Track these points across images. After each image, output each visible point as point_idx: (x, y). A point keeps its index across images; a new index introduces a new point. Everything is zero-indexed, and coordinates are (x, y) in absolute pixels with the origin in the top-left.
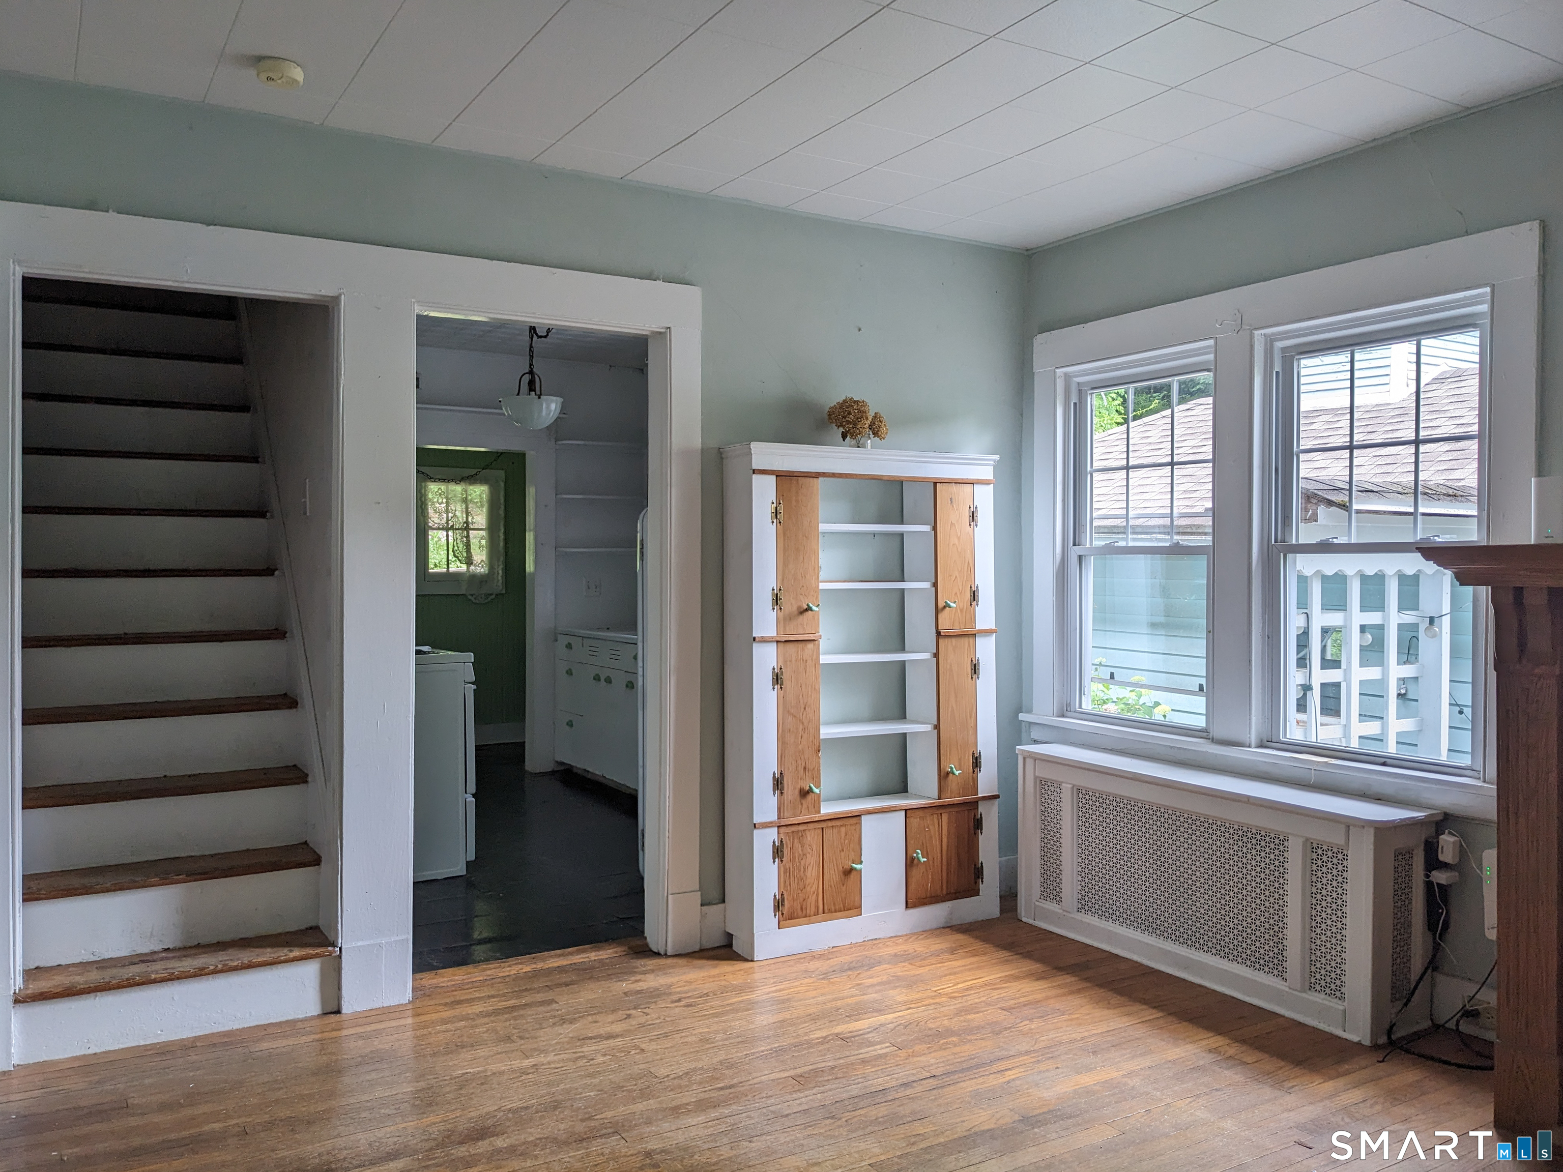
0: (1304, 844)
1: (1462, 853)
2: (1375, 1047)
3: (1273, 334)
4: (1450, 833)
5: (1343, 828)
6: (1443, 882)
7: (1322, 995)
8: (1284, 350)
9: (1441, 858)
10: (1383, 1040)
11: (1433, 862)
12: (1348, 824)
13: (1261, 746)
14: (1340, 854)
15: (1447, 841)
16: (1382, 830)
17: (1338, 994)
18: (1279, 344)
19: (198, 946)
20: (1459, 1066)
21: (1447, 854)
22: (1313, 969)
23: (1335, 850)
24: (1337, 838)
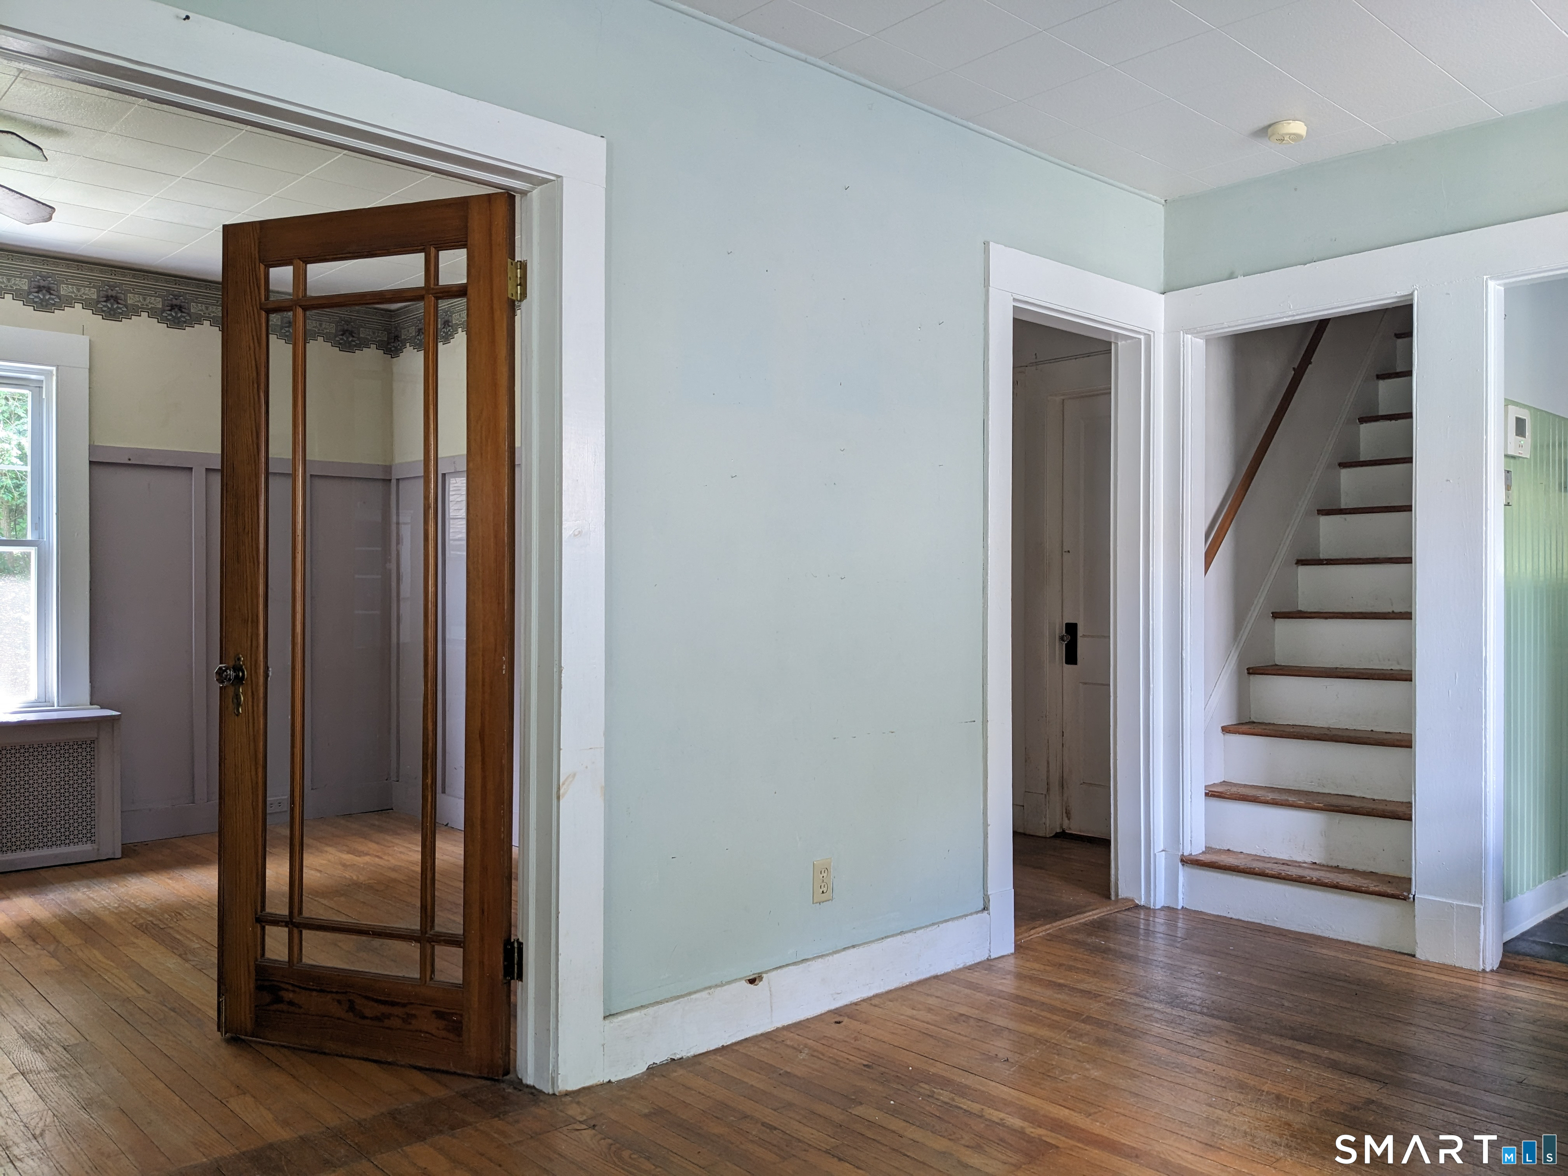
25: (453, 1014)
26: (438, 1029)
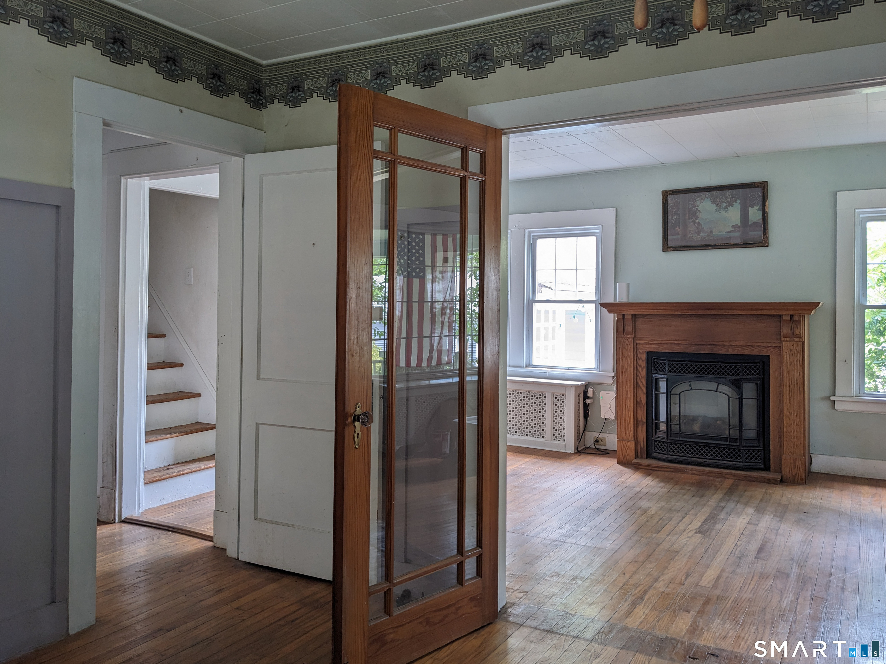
0: (552, 394)
1: (594, 393)
2: (575, 453)
3: (531, 231)
4: (591, 388)
5: (565, 388)
6: (590, 402)
7: (557, 441)
8: (533, 236)
9: (588, 395)
10: (576, 451)
11: (586, 397)
12: (566, 386)
13: (526, 367)
14: (563, 396)
15: (590, 391)
16: (576, 387)
17: (562, 440)
18: (532, 234)
19: (179, 463)
20: (599, 454)
21: (590, 394)
22: (554, 433)
23: (561, 395)
24: (562, 391)
25: (477, 596)
26: (471, 608)
